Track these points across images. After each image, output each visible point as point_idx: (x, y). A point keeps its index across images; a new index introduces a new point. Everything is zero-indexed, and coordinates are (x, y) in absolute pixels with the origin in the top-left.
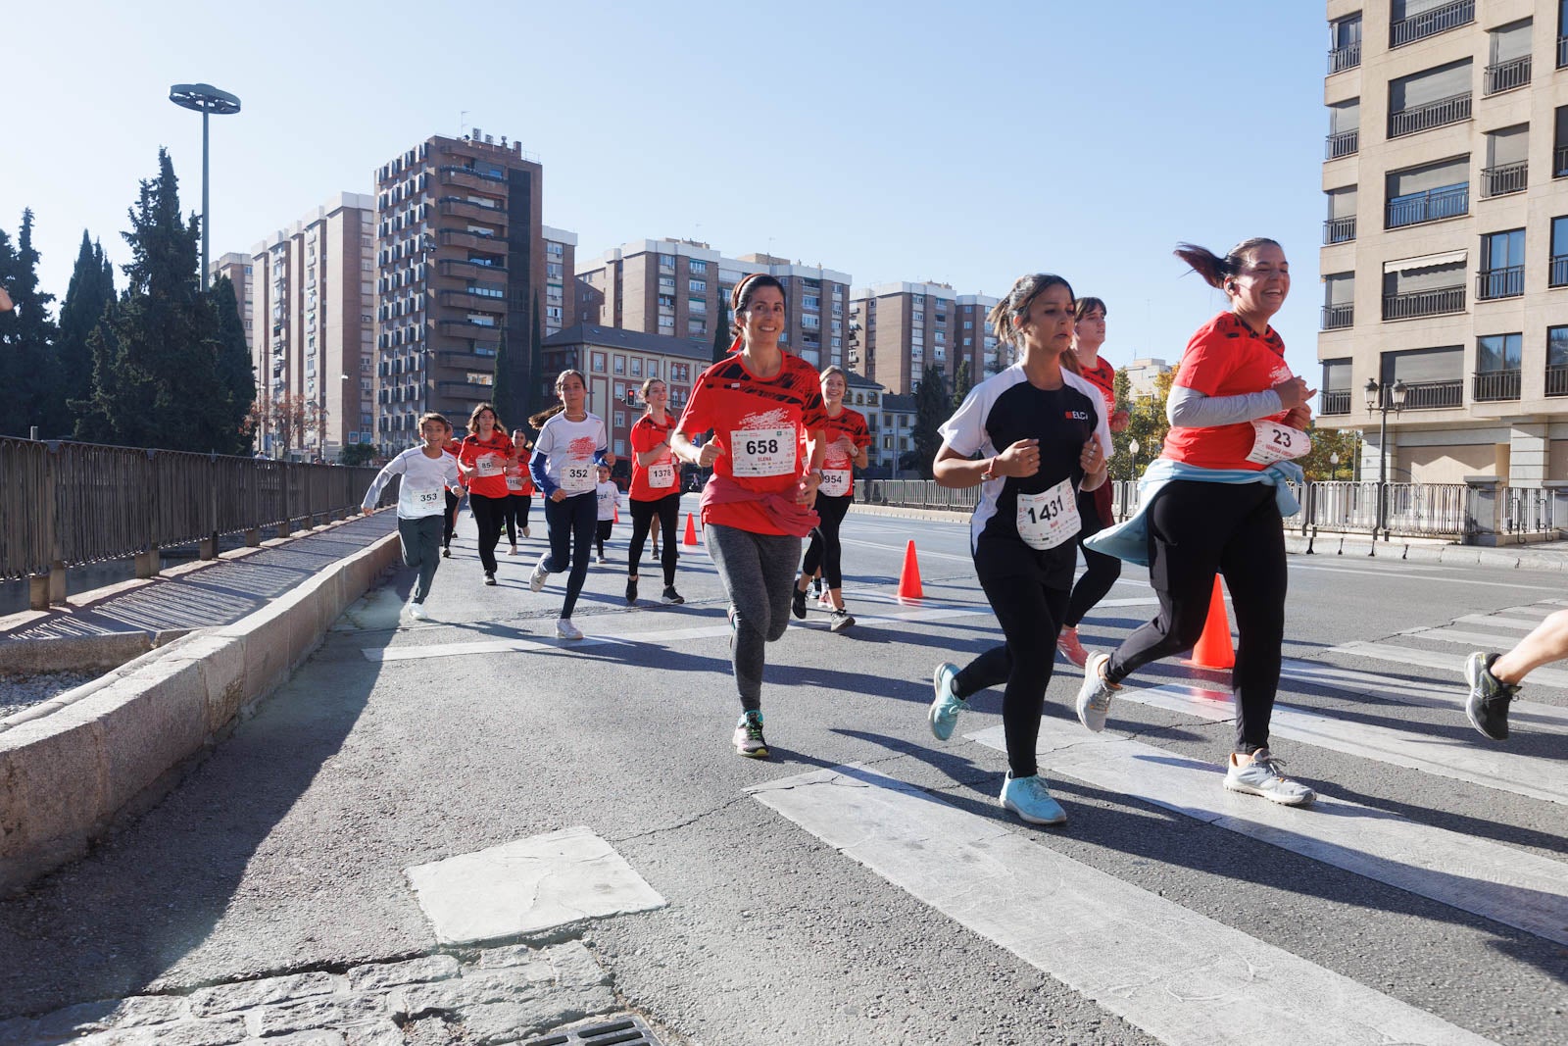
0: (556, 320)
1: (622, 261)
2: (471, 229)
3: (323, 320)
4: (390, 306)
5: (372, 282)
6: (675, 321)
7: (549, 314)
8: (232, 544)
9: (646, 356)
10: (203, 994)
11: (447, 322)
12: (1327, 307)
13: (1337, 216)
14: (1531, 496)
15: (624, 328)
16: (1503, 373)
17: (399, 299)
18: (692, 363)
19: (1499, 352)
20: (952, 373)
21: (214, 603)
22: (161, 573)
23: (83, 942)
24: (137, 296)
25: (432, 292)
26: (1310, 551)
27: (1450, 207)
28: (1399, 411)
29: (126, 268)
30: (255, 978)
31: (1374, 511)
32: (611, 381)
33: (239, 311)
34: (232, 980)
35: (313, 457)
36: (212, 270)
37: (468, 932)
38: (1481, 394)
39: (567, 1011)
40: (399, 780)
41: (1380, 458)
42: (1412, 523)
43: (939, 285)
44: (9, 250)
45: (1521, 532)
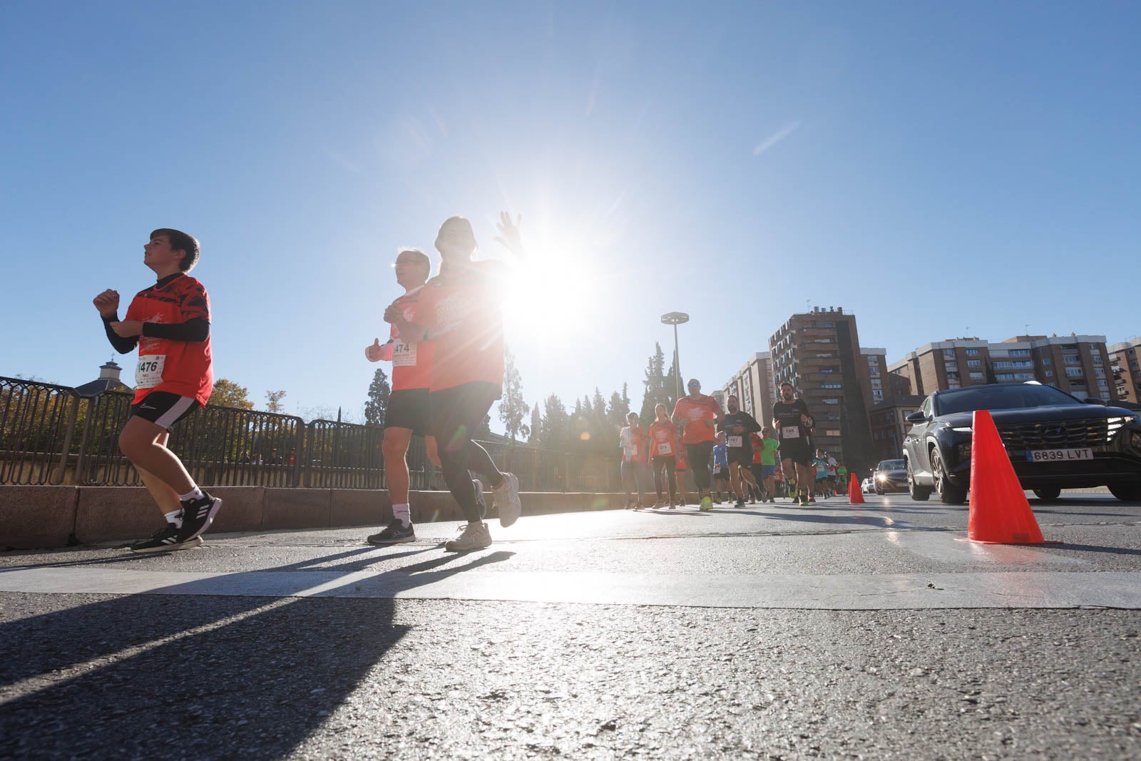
0: (879, 397)
1: (917, 358)
2: (819, 355)
7: (875, 394)
15: (925, 395)
25: (801, 391)
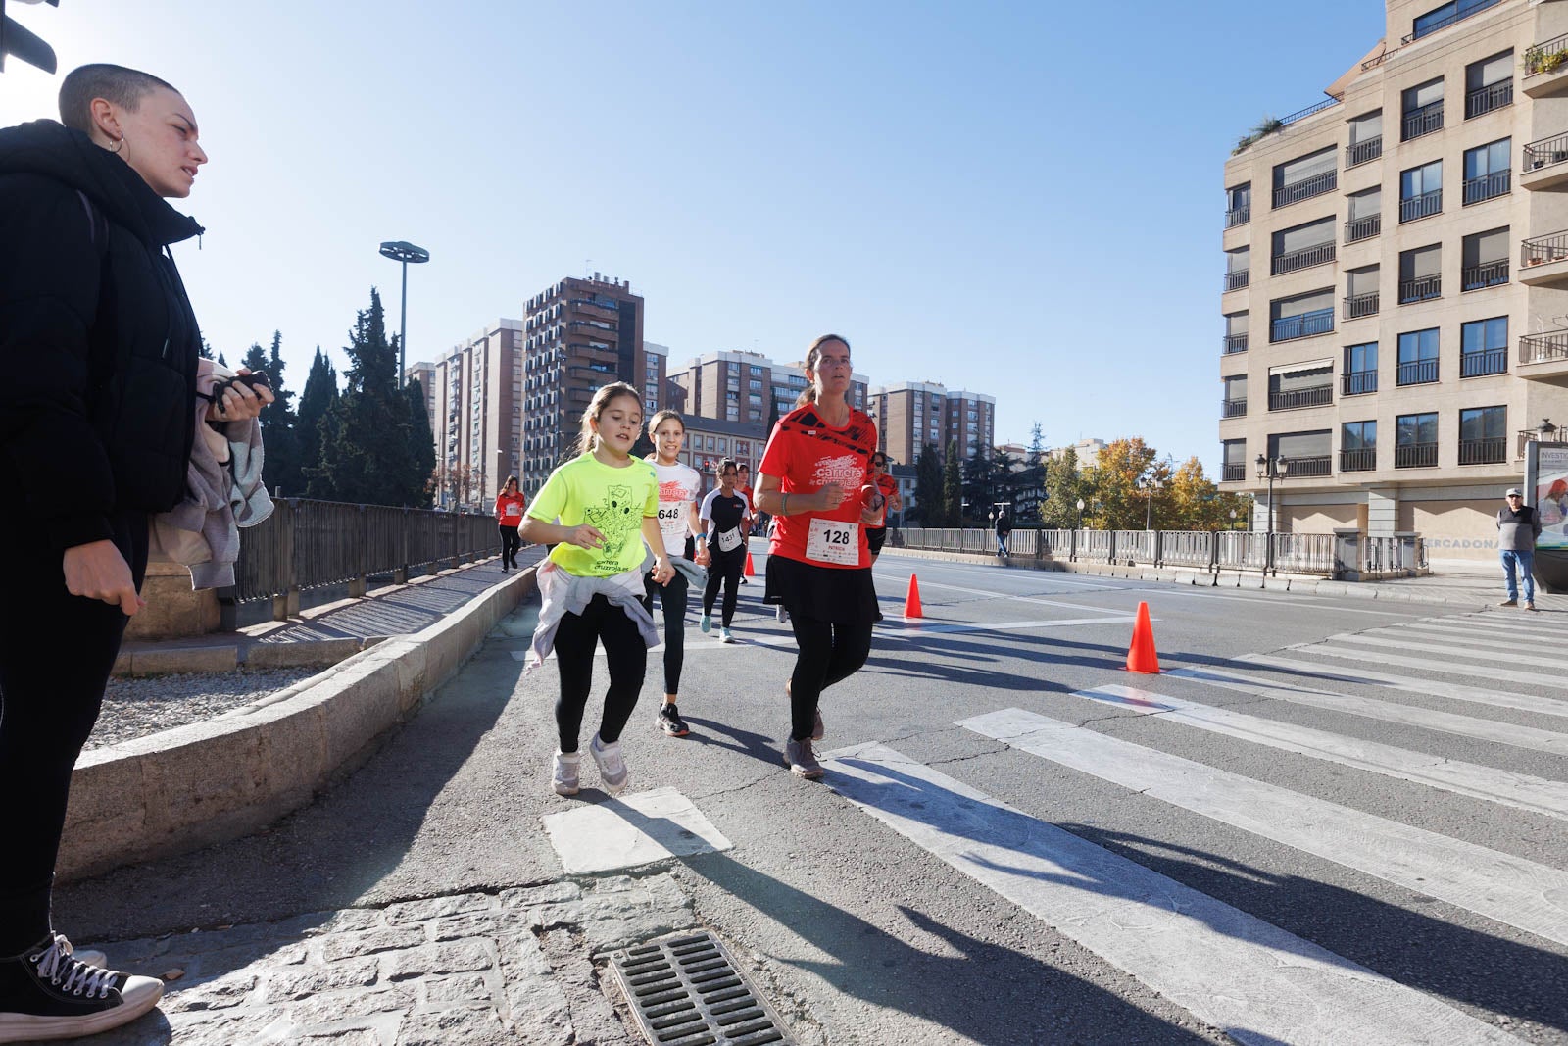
1: (701, 367)
2: (592, 344)
3: (485, 410)
4: (533, 400)
5: (520, 383)
6: (739, 411)
7: (648, 405)
8: (416, 573)
9: (717, 436)
10: (394, 908)
11: (574, 412)
12: (1227, 401)
13: (1233, 333)
14: (1385, 544)
15: (702, 415)
16: (1362, 450)
17: (539, 395)
18: (752, 442)
19: (1359, 435)
20: (943, 449)
21: (405, 617)
22: (367, 594)
23: (310, 868)
24: (353, 393)
25: (563, 390)
26: (1215, 584)
27: (1321, 325)
28: (1282, 479)
29: (346, 373)
30: (432, 897)
31: (1264, 554)
32: (692, 454)
33: (425, 405)
34: (414, 898)
35: (476, 510)
36: (407, 374)
37: (586, 865)
38: (1345, 466)
39: (659, 927)
40: (536, 750)
41: (1268, 514)
42: (1294, 563)
43: (934, 384)
44: (264, 360)
45: (1378, 571)
